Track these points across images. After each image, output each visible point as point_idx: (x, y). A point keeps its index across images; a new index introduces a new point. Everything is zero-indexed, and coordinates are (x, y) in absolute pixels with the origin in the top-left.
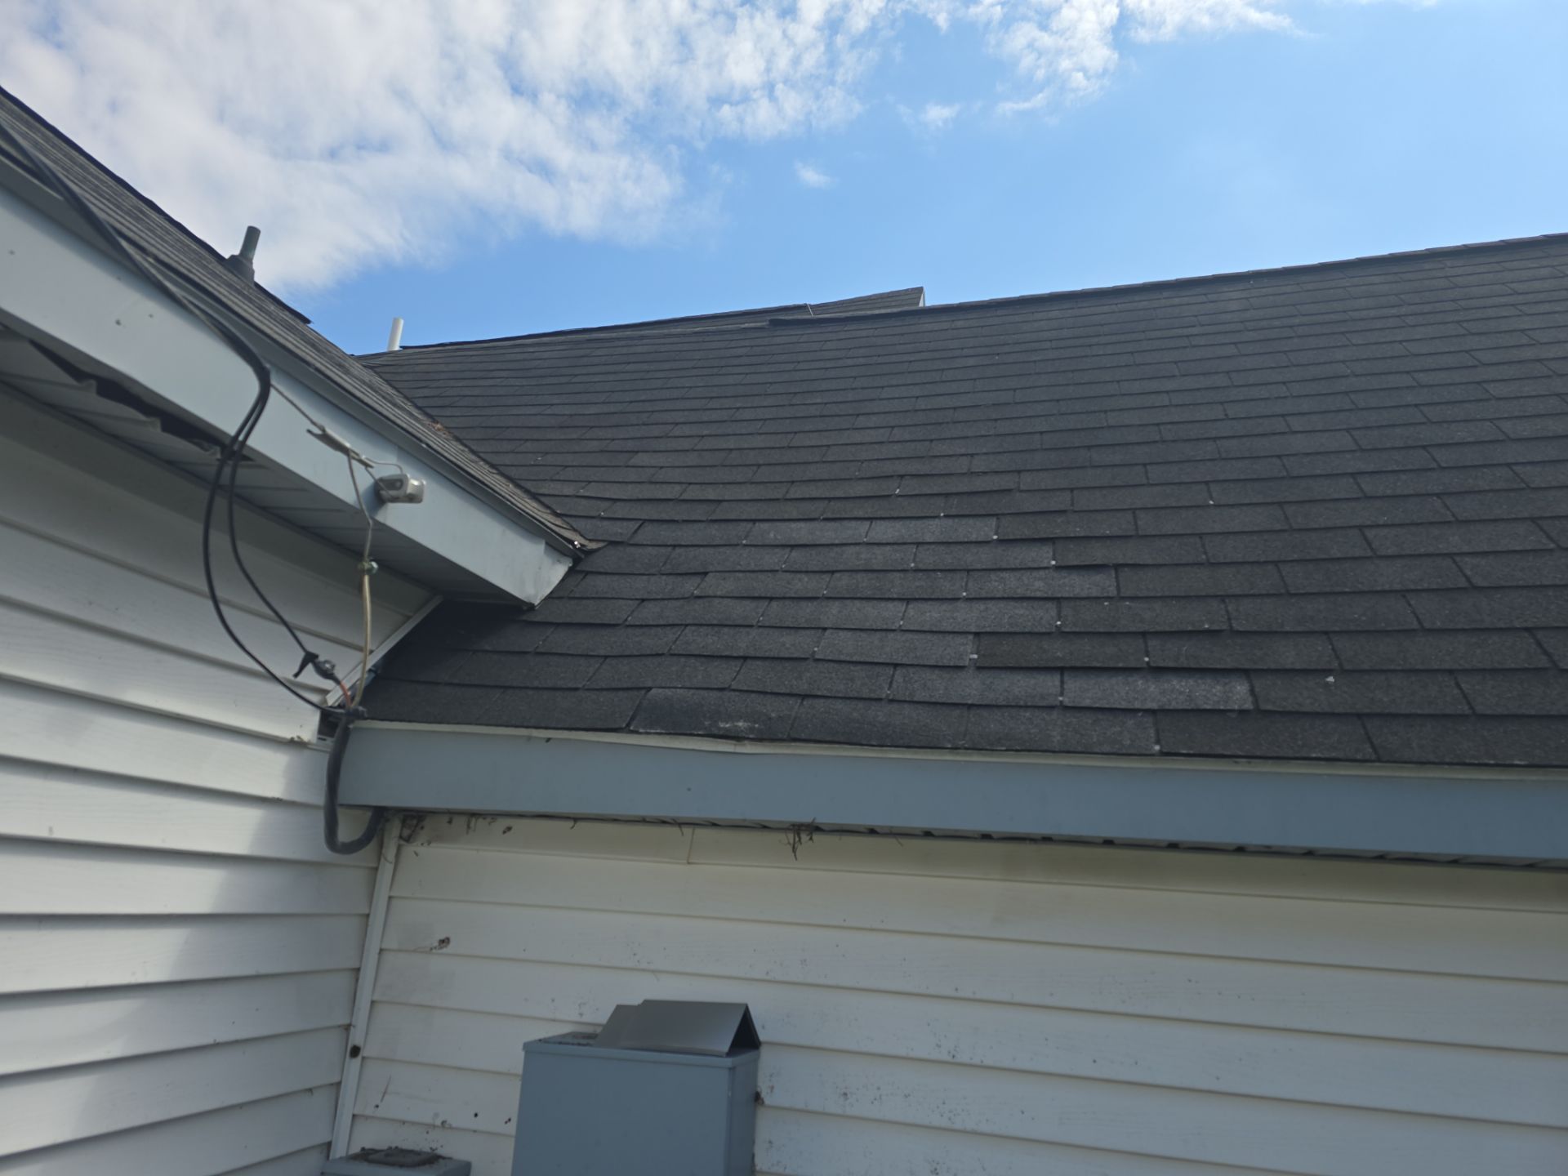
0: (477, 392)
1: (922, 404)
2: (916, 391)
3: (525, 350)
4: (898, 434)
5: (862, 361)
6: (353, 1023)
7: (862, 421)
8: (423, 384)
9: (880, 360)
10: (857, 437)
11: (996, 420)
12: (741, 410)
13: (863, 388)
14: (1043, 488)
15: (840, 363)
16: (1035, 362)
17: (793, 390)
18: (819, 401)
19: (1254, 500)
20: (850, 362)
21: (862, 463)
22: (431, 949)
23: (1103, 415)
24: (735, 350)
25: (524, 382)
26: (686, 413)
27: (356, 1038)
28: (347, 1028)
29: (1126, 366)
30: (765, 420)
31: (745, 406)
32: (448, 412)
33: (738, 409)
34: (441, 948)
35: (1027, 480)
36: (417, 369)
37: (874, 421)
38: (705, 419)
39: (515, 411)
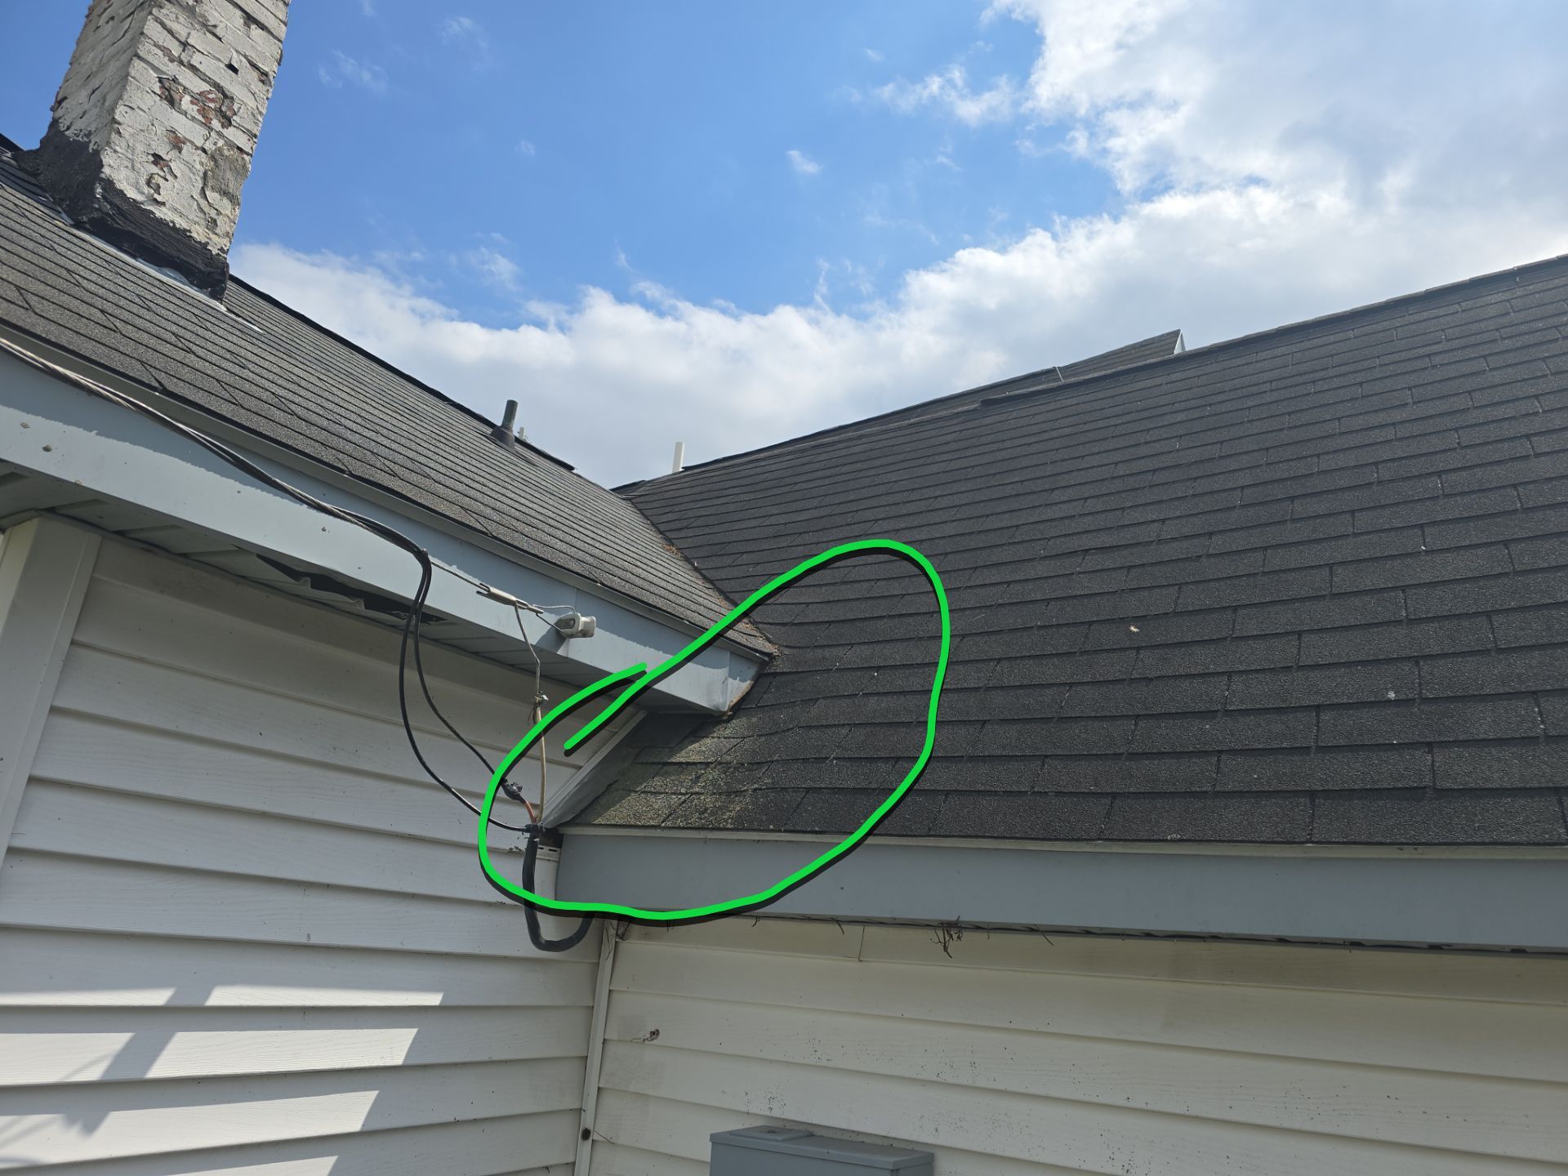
0: (712, 511)
1: (1121, 470)
2: (1117, 456)
3: (758, 464)
4: (1091, 505)
5: (1067, 431)
6: (583, 1108)
7: (1057, 496)
8: (669, 509)
9: (1087, 427)
10: (1049, 513)
11: (1196, 479)
12: (939, 499)
13: (1062, 461)
14: (1235, 549)
15: (1046, 436)
16: (1249, 408)
17: (992, 471)
18: (1017, 479)
19: (1475, 541)
20: (1054, 434)
21: (1049, 540)
22: (644, 1040)
23: (1315, 460)
24: (944, 437)
25: (752, 496)
26: (887, 508)
27: (588, 1121)
28: (580, 1110)
29: (1351, 400)
30: (960, 506)
31: (944, 493)
32: (683, 534)
33: (936, 497)
34: (653, 1040)
35: (1218, 544)
36: (666, 495)
37: (1070, 493)
38: (905, 512)
39: (738, 526)
